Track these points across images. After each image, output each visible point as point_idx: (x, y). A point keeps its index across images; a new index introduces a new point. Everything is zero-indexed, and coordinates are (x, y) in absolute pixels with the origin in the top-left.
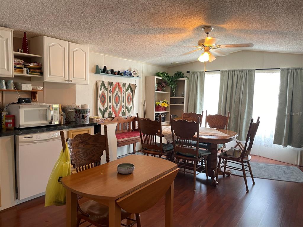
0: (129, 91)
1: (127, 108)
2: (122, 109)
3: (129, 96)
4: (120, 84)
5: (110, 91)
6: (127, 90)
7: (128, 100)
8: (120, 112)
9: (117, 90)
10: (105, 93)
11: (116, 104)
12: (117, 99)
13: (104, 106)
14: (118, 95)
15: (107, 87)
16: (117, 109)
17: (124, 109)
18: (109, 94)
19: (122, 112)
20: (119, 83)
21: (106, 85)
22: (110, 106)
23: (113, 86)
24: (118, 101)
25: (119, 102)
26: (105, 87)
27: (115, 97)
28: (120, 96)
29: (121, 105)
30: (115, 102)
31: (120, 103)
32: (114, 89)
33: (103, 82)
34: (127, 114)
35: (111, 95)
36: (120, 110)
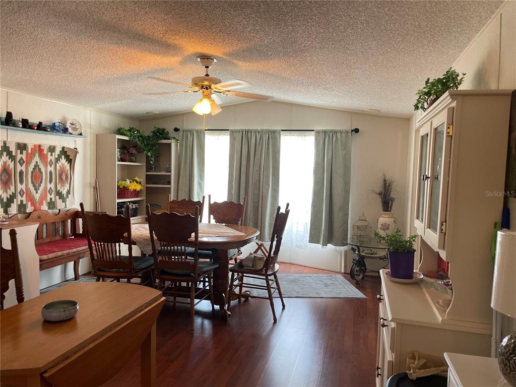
0: (63, 160)
1: (59, 194)
2: (49, 196)
3: (62, 170)
4: (42, 148)
5: (21, 162)
6: (57, 160)
7: (61, 178)
8: (44, 202)
9: (37, 158)
10: (9, 164)
11: (34, 186)
12: (37, 177)
13: (8, 190)
14: (40, 170)
15: (14, 154)
16: (37, 196)
17: (53, 196)
18: (19, 168)
19: (49, 203)
20: (40, 146)
21: (13, 148)
22: (22, 190)
23: (27, 151)
24: (40, 180)
25: (41, 182)
26: (9, 154)
27: (32, 172)
28: (43, 170)
29: (45, 188)
30: (32, 182)
31: (43, 185)
32: (30, 157)
33: (5, 143)
34: (60, 205)
35: (23, 168)
36: (43, 197)
